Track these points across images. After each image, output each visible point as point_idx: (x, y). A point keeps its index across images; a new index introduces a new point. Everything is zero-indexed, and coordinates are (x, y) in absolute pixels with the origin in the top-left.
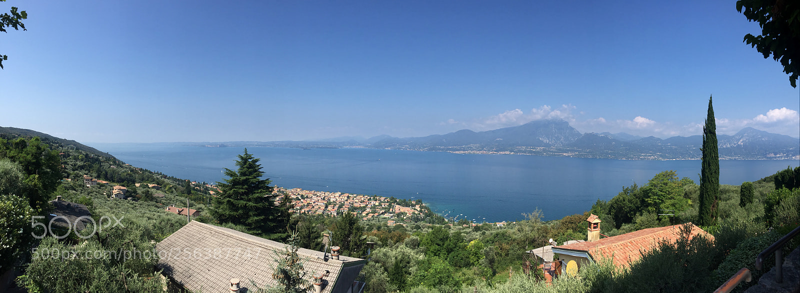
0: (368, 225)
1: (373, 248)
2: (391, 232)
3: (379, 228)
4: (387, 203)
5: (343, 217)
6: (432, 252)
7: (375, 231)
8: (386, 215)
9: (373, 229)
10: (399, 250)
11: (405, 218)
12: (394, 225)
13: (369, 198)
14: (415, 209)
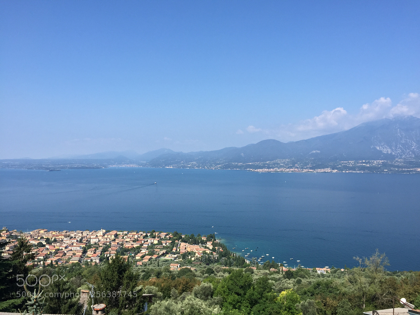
0: (144, 271)
1: (151, 302)
2: (174, 279)
3: (158, 275)
4: (169, 240)
5: (109, 263)
6: (230, 303)
7: (153, 279)
8: (168, 257)
9: (150, 276)
10: (186, 301)
11: (193, 259)
12: (179, 269)
13: (144, 234)
14: (206, 247)
